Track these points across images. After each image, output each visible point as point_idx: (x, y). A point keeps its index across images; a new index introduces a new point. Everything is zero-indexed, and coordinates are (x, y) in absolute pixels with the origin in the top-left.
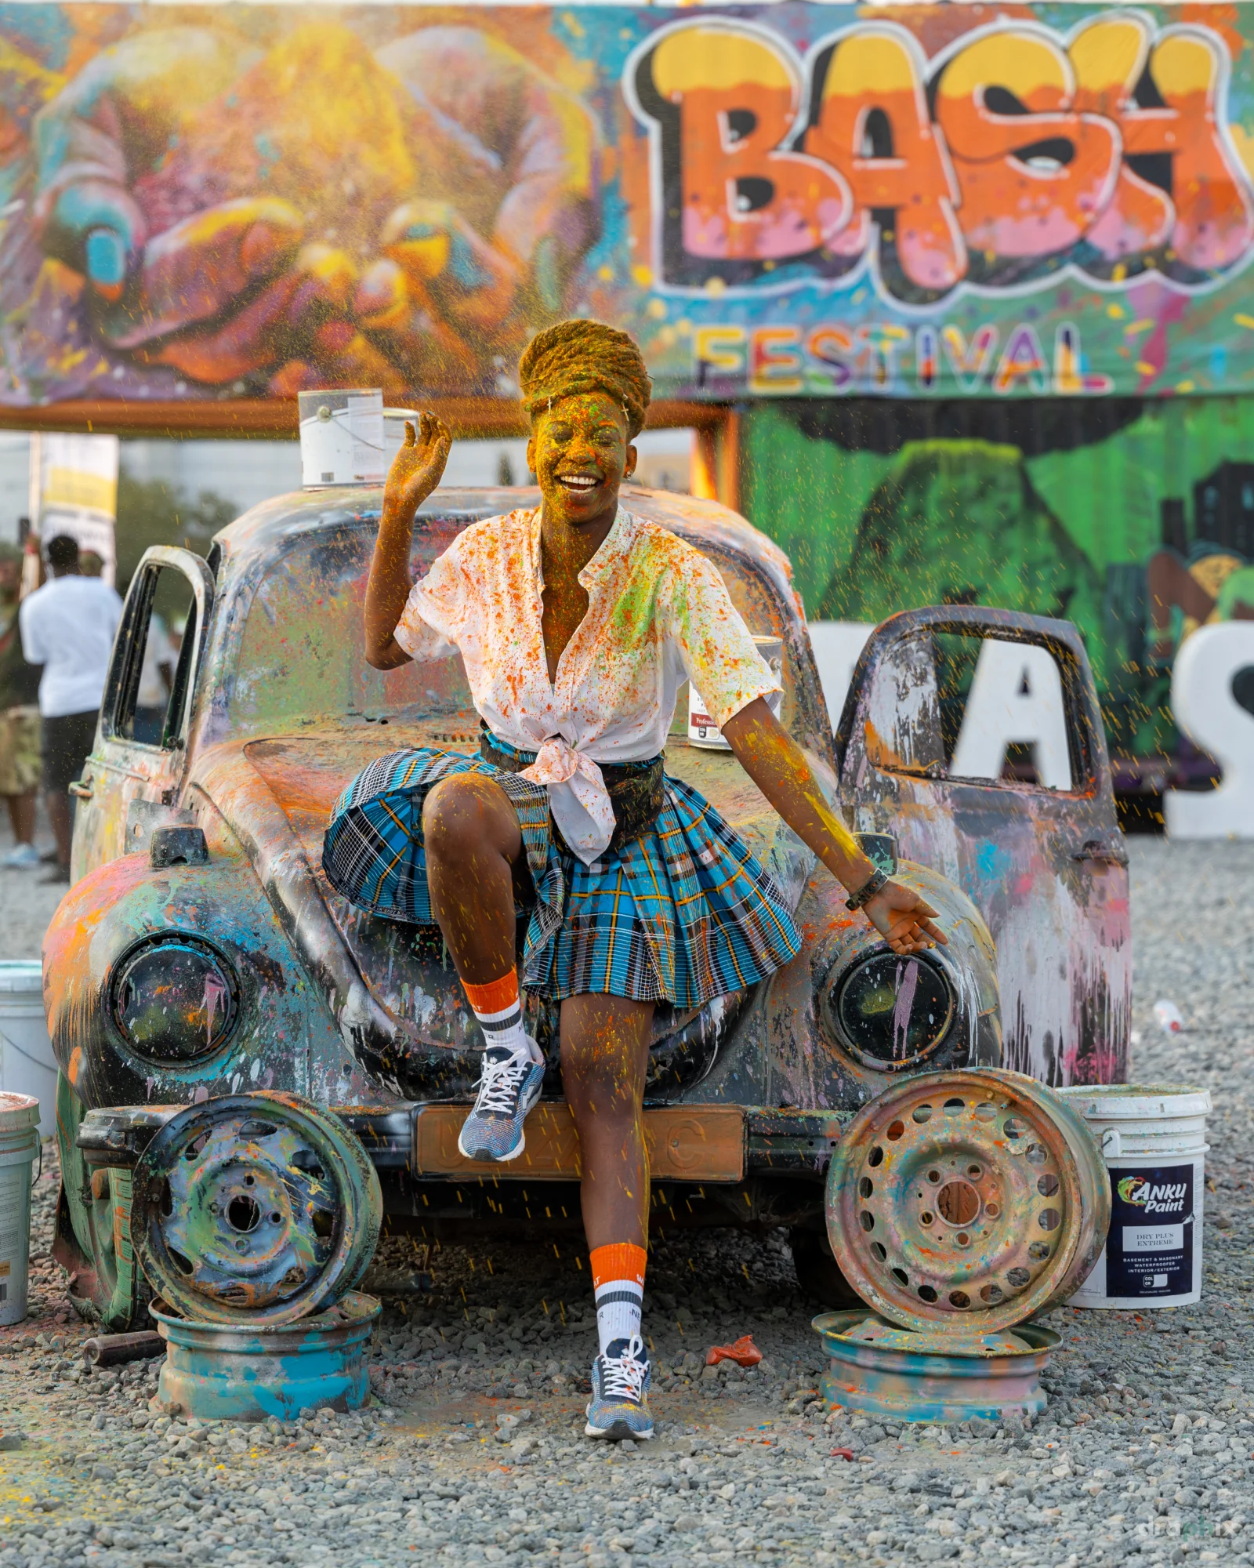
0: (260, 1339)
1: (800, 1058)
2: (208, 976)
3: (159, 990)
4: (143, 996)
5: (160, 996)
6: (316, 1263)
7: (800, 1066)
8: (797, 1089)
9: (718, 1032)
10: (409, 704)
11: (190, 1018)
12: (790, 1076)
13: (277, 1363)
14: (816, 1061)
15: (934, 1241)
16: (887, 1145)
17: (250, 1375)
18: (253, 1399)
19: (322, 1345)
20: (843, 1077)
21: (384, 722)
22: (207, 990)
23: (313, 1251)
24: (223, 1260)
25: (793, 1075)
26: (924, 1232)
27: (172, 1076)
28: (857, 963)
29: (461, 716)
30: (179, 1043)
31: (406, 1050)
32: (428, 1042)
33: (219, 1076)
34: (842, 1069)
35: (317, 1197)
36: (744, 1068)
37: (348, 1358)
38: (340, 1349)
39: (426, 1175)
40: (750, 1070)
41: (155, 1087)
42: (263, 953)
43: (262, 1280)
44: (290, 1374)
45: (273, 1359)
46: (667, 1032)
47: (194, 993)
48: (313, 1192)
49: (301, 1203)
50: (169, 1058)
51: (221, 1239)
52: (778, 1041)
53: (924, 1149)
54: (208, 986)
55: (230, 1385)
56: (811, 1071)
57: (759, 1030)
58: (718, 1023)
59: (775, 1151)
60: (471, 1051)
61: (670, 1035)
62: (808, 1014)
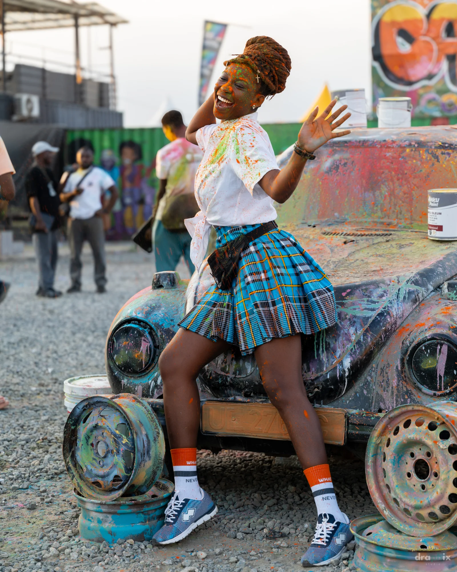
0: (101, 506)
1: (390, 388)
2: (143, 338)
3: (124, 343)
4: (119, 346)
5: (125, 346)
6: (126, 474)
7: (390, 392)
8: (387, 402)
9: (347, 374)
10: (326, 219)
11: (136, 356)
12: (384, 396)
13: (110, 518)
14: (398, 390)
15: (412, 486)
16: (392, 437)
17: (99, 521)
18: (99, 532)
19: (129, 511)
20: (410, 398)
21: (314, 226)
22: (142, 344)
23: (124, 469)
24: (93, 469)
25: (386, 396)
26: (408, 481)
27: (132, 380)
28: (419, 344)
29: (346, 224)
30: (133, 366)
31: (211, 374)
32: (219, 373)
33: (147, 382)
34: (411, 394)
35: (126, 445)
36: (362, 391)
37: (147, 517)
38: (142, 513)
39: (207, 432)
40: (365, 392)
41: (124, 384)
42: (171, 329)
43: (106, 479)
44: (116, 523)
45: (108, 515)
46: (321, 373)
47: (138, 345)
48: (124, 442)
49: (119, 447)
50: (129, 372)
51: (94, 459)
52: (380, 379)
53: (405, 441)
54: (143, 343)
55: (92, 525)
56: (395, 394)
57: (373, 374)
58: (346, 370)
59: (360, 432)
60: (235, 377)
61: (322, 375)
62: (397, 367)
